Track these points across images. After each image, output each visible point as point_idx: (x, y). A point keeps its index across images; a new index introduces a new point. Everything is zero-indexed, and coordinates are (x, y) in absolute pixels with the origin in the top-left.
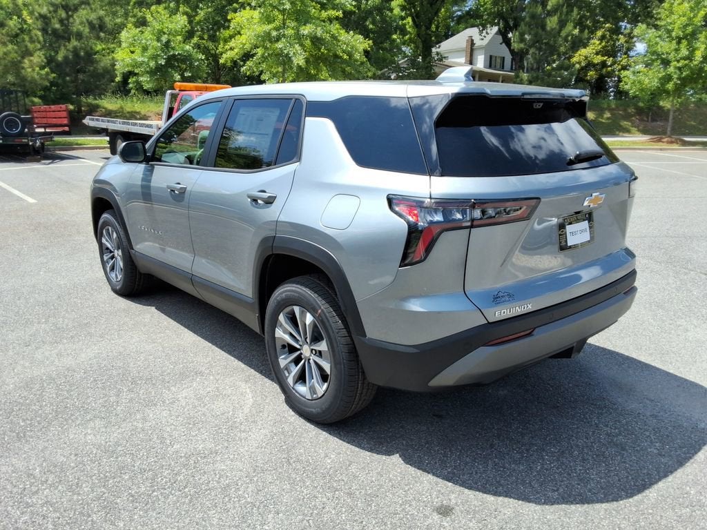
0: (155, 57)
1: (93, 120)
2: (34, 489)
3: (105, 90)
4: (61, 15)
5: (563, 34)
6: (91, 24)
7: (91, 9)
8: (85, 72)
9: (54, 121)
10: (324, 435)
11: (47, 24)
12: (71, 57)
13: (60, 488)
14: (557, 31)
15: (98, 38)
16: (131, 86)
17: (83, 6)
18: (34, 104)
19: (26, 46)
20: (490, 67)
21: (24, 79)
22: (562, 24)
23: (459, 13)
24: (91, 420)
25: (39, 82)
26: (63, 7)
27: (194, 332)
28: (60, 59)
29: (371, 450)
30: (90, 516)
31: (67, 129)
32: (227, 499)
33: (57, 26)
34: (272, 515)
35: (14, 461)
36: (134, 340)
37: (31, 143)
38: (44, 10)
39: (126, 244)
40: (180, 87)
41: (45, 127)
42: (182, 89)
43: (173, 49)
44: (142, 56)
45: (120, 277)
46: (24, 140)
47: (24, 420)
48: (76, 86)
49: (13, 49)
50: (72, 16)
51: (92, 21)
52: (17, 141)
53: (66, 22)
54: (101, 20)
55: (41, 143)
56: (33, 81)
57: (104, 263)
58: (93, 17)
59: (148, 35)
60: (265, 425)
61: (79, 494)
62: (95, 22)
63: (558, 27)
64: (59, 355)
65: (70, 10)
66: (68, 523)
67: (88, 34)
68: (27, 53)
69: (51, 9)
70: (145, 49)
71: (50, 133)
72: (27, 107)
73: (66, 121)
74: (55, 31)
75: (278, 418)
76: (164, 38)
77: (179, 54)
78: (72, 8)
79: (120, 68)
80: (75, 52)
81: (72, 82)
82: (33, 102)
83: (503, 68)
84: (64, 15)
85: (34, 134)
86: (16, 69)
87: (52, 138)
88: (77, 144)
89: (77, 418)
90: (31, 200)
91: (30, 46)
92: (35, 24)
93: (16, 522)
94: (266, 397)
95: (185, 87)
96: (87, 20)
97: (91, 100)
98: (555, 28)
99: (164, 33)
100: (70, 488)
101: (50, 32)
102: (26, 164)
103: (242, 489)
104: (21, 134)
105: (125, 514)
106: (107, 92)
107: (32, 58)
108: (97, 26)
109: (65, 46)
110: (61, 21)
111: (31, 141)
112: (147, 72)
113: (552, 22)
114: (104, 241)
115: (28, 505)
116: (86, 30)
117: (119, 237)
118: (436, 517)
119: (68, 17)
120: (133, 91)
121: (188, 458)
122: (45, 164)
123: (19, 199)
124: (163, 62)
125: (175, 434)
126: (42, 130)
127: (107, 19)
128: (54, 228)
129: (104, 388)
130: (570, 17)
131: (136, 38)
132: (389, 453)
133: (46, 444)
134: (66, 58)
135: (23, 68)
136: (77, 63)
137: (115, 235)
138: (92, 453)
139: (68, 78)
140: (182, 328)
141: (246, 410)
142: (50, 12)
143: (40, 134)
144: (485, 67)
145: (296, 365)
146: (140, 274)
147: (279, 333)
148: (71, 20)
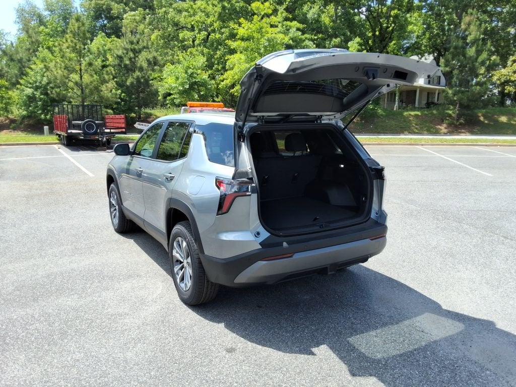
0: (182, 84)
1: (140, 124)
2: (32, 323)
3: (156, 104)
4: (130, 55)
5: (480, 59)
6: (148, 60)
7: (150, 51)
8: (144, 92)
9: (117, 125)
10: (190, 311)
11: (121, 61)
12: (135, 83)
13: (45, 323)
14: (475, 58)
15: (153, 70)
16: (167, 102)
17: (145, 50)
18: (107, 113)
19: (104, 77)
20: (429, 83)
21: (101, 97)
22: (479, 52)
23: (408, 45)
24: (73, 294)
25: (111, 99)
26: (131, 50)
27: (148, 255)
28: (128, 84)
29: (210, 320)
30: (53, 336)
31: (124, 130)
32: (122, 335)
33: (128, 62)
34: (140, 344)
35: (28, 310)
36: (114, 257)
37: (100, 139)
38: (120, 53)
39: (120, 202)
40: (190, 104)
41: (110, 129)
42: (192, 106)
43: (195, 78)
44: (175, 83)
45: (117, 221)
46: (96, 137)
47: (40, 292)
48: (138, 101)
49: (97, 79)
50: (137, 57)
51: (149, 59)
52: (93, 137)
53: (133, 60)
54: (155, 59)
55: (106, 139)
56: (107, 99)
57: (111, 213)
58: (150, 57)
59: (180, 69)
60: (160, 304)
61: (52, 327)
62: (151, 60)
63: (475, 55)
64: (71, 262)
65: (137, 52)
66: (41, 338)
67: (147, 68)
68: (104, 82)
69: (125, 52)
70: (177, 78)
71: (113, 133)
72: (103, 116)
73: (123, 126)
74: (126, 66)
75: (170, 301)
76: (190, 71)
77: (198, 81)
78: (138, 51)
79: (162, 91)
80: (138, 79)
81: (136, 98)
82: (107, 112)
83: (439, 84)
84: (132, 55)
85: (103, 133)
86: (97, 92)
87: (115, 135)
88: (132, 140)
89: (66, 293)
90: (91, 175)
91: (106, 77)
92: (114, 61)
93: (19, 335)
94: (169, 290)
95: (194, 104)
96: (147, 59)
97: (148, 111)
98: (473, 56)
99: (190, 68)
100: (49, 325)
101: (123, 66)
102: (96, 152)
103: (132, 332)
104: (96, 133)
105: (69, 337)
106: (158, 105)
107: (107, 84)
108: (153, 62)
109: (132, 75)
110: (130, 59)
111: (101, 138)
112: (178, 93)
113: (471, 52)
114: (111, 200)
115: (27, 329)
116: (145, 65)
117: (117, 198)
118: (224, 352)
119: (135, 57)
120: (169, 105)
121: (112, 316)
122: (108, 152)
123: (85, 174)
124: (187, 87)
125: (112, 304)
126: (108, 131)
127: (159, 58)
128: (98, 192)
129: (86, 280)
130: (484, 48)
131: (172, 71)
132: (219, 322)
133: (46, 304)
134: (132, 83)
135: (102, 91)
136: (138, 86)
137: (116, 197)
138: (66, 310)
139: (133, 96)
140: (143, 252)
141: (155, 296)
142: (123, 54)
143: (107, 133)
144: (425, 84)
145: (182, 270)
146: (127, 220)
147: (174, 253)
148: (137, 59)
